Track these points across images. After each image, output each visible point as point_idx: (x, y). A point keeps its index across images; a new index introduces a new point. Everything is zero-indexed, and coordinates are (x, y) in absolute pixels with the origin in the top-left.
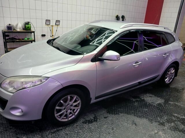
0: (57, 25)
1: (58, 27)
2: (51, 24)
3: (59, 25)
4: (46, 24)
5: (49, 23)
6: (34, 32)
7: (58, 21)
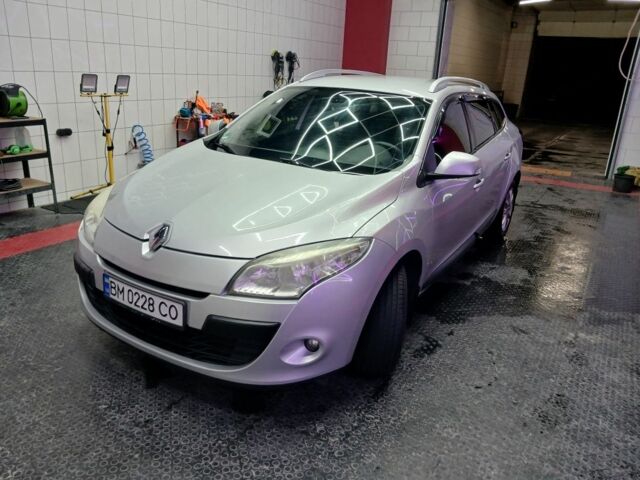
0: (121, 92)
1: (124, 98)
2: (100, 91)
3: (127, 92)
4: (81, 90)
5: (93, 87)
6: (42, 122)
7: (123, 79)
